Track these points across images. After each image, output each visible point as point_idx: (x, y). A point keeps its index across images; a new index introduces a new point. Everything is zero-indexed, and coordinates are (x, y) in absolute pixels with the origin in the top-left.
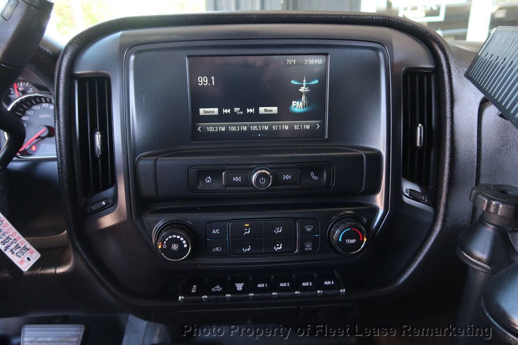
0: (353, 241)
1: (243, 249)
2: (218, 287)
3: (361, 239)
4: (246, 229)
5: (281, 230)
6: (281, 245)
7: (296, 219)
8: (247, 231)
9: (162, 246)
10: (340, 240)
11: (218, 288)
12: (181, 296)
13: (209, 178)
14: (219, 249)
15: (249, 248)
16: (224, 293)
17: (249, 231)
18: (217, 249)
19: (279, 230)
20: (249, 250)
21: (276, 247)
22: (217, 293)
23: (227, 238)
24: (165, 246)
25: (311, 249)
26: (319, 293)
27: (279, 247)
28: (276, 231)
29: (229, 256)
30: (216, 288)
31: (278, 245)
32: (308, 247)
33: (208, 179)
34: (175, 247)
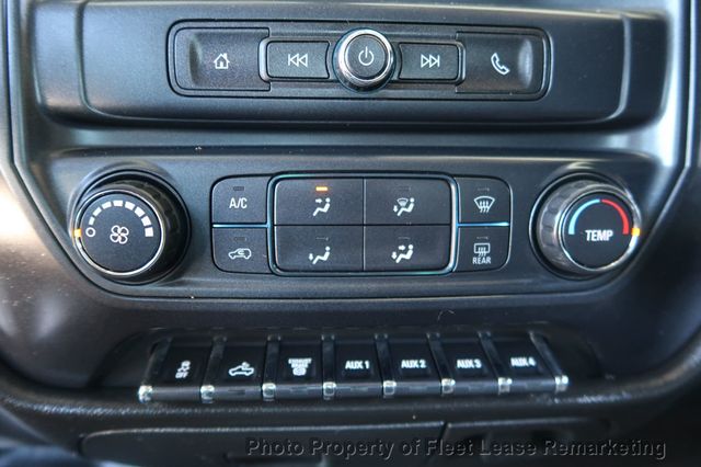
0: (605, 235)
1: (311, 257)
2: (245, 366)
3: (626, 231)
4: (319, 201)
5: (411, 206)
6: (411, 247)
7: (452, 176)
8: (322, 205)
9: (83, 232)
10: (571, 231)
11: (246, 369)
12: (147, 384)
13: (225, 56)
14: (246, 253)
15: (327, 254)
16: (259, 379)
17: (327, 206)
18: (240, 252)
19: (407, 206)
20: (325, 258)
21: (399, 252)
22: (242, 380)
23: (269, 225)
24: (91, 232)
25: (489, 260)
26: (503, 387)
27: (405, 252)
28: (399, 208)
29: (273, 273)
30: (240, 370)
31: (402, 248)
32: (482, 255)
33: (222, 59)
34: (119, 235)
